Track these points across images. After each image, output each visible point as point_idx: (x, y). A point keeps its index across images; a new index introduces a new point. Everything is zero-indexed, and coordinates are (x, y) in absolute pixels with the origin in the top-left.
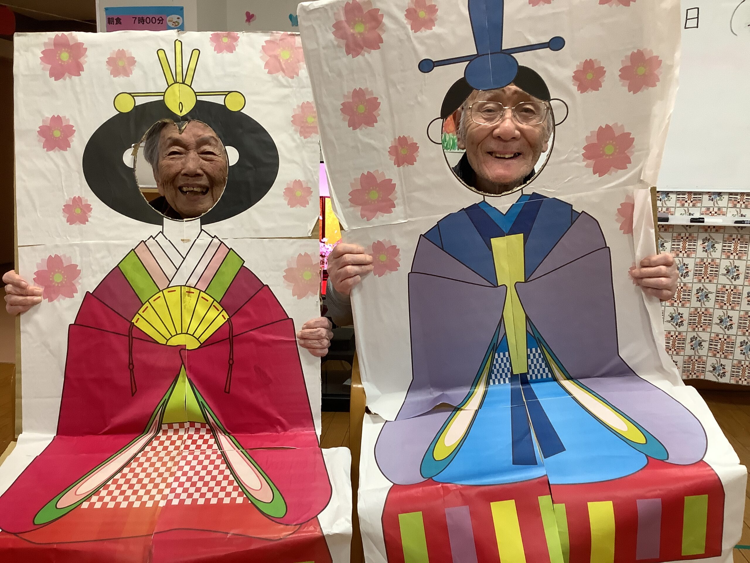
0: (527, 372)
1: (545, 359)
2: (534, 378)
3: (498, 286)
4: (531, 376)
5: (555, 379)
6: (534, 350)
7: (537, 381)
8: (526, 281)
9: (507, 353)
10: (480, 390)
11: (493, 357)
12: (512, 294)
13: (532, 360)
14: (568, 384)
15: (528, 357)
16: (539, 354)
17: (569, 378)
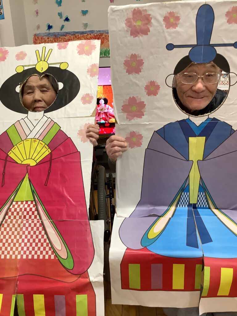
0: (196, 203)
1: (206, 198)
2: (199, 206)
3: (189, 161)
4: (198, 205)
5: (209, 208)
6: (202, 193)
7: (201, 208)
8: (203, 160)
9: (188, 193)
10: (173, 208)
11: (181, 194)
12: (195, 165)
13: (200, 198)
14: (216, 211)
15: (198, 196)
16: (204, 196)
17: (216, 208)
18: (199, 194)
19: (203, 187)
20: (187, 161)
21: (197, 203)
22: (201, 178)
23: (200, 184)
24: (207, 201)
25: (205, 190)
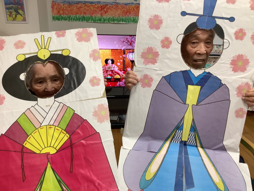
18: (190, 133)
19: (194, 128)
20: (185, 104)
21: (188, 140)
22: (193, 119)
23: (192, 125)
24: (196, 140)
25: (195, 130)
